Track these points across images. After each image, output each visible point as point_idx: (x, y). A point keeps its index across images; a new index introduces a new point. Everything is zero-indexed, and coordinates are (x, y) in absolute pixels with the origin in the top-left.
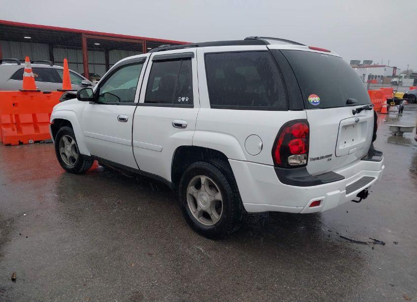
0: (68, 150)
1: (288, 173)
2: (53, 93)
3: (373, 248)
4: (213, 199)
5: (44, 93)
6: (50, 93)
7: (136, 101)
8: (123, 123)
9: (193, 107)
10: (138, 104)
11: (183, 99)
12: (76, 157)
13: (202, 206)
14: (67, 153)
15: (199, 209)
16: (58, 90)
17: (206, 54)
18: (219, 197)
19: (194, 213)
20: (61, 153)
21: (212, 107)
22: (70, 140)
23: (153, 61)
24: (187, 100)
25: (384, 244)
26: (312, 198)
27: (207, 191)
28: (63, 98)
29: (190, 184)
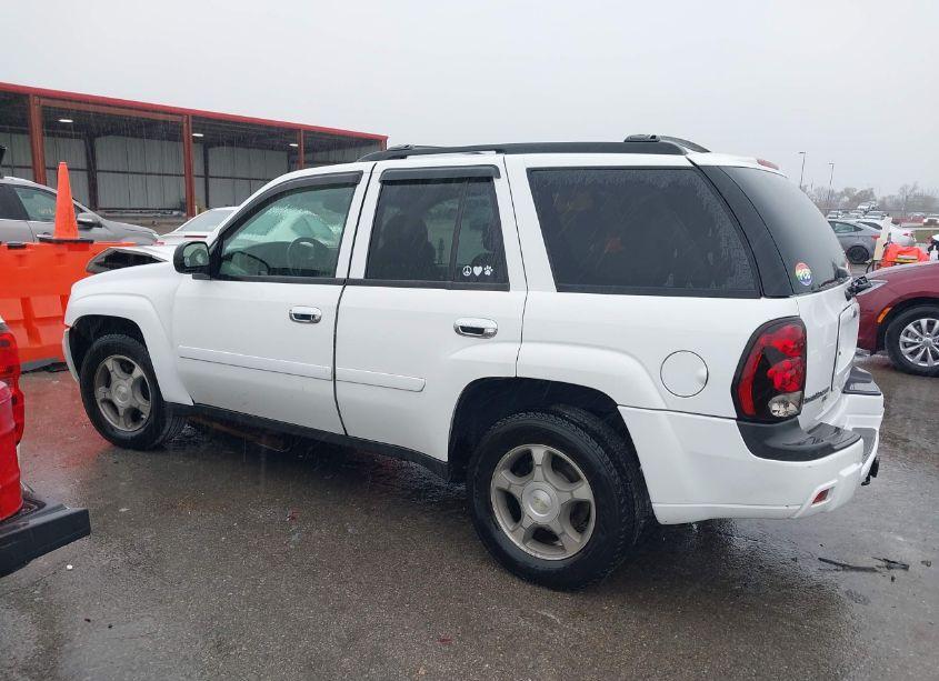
0: (123, 390)
1: (771, 434)
2: (30, 246)
3: (893, 579)
4: (567, 497)
5: (10, 247)
6: (24, 247)
7: (341, 273)
8: (306, 327)
9: (506, 288)
10: (346, 282)
11: (478, 271)
12: (145, 408)
13: (534, 514)
14: (118, 401)
15: (526, 522)
16: (42, 240)
17: (531, 172)
18: (584, 491)
19: (512, 532)
20: (98, 401)
21: (560, 289)
22: (127, 368)
23: (384, 182)
24: (488, 273)
25: (906, 567)
26: (817, 486)
27: (550, 480)
28: (97, 264)
29: (500, 464)
